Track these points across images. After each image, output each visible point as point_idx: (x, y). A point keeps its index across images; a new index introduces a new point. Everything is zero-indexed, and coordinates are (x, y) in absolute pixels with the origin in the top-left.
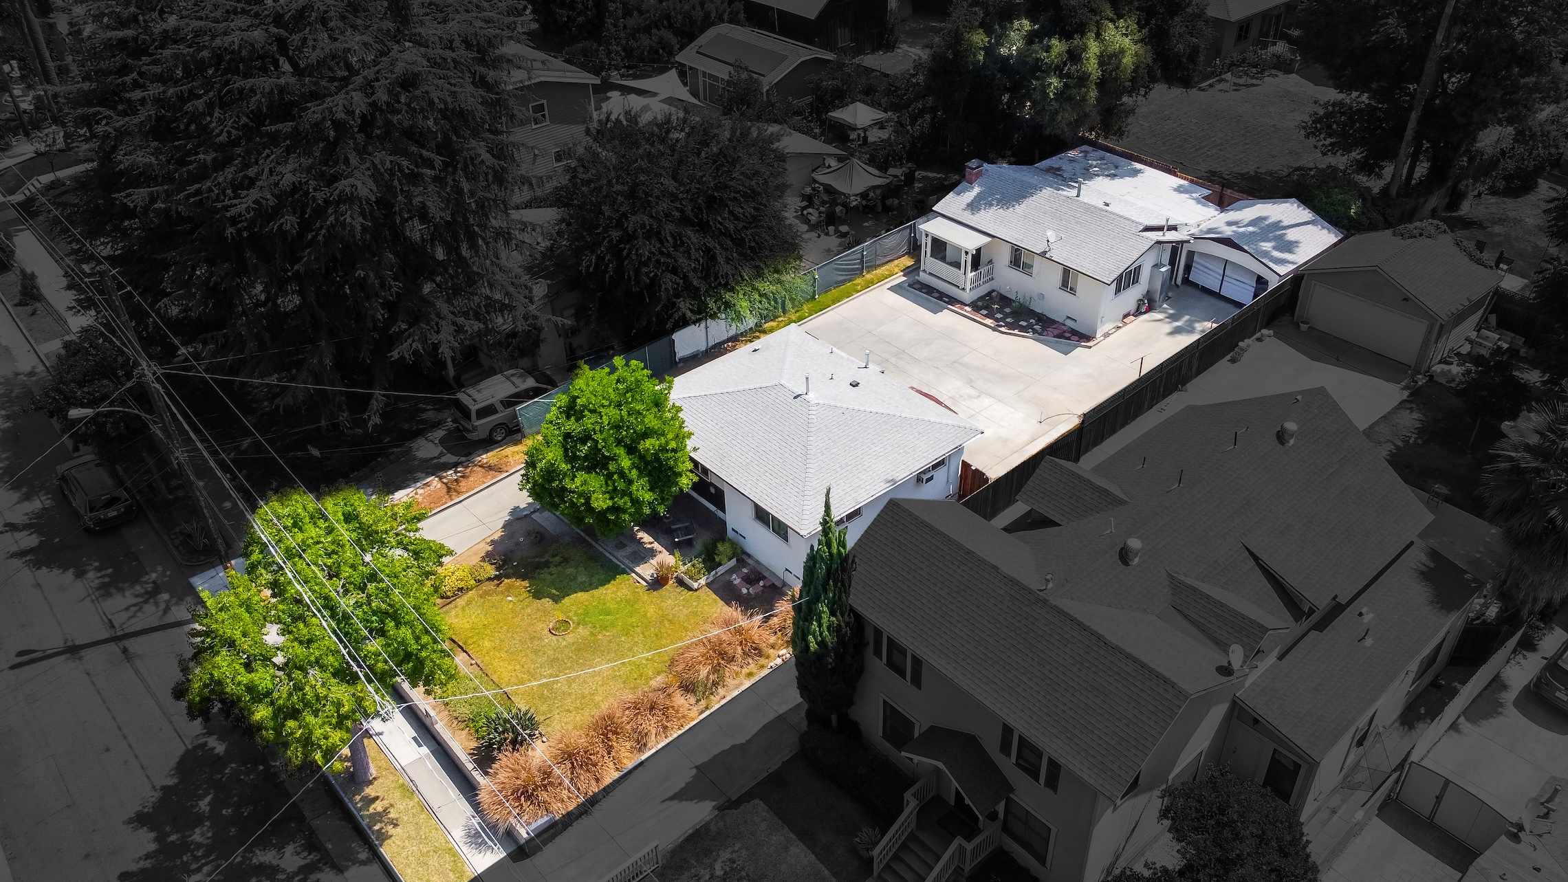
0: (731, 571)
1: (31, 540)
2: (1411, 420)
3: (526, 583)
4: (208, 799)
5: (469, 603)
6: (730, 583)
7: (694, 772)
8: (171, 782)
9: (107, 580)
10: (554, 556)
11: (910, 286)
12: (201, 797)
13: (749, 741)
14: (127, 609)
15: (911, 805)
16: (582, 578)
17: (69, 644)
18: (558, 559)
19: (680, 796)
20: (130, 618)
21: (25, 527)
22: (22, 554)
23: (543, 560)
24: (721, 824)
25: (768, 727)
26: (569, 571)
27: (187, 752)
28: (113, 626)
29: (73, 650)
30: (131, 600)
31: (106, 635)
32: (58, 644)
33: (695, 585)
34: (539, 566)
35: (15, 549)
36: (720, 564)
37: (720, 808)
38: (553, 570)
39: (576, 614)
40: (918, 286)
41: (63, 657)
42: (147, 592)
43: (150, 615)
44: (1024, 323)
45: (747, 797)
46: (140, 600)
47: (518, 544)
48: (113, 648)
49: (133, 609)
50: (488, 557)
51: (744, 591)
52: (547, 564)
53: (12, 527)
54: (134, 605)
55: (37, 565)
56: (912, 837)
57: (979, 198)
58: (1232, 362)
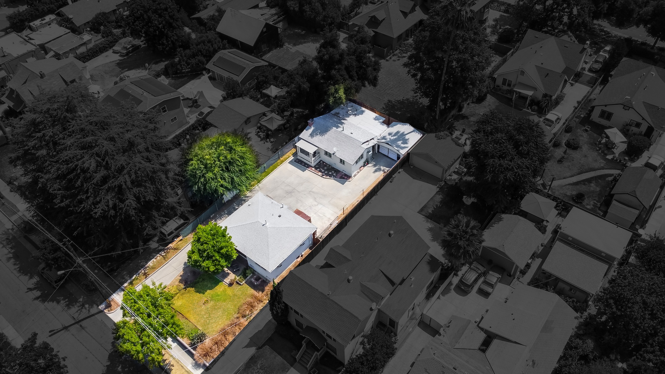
0: (251, 277)
1: (38, 293)
2: (439, 198)
3: (194, 289)
4: (120, 367)
5: (178, 298)
6: (251, 281)
7: (249, 340)
8: (109, 363)
9: (67, 303)
10: (200, 279)
11: (295, 161)
12: (118, 367)
13: (262, 329)
14: (77, 312)
15: (304, 345)
16: (209, 285)
17: (64, 326)
18: (201, 280)
19: (247, 346)
20: (79, 314)
21: (34, 289)
22: (37, 298)
23: (197, 281)
24: (258, 354)
25: (267, 324)
26: (206, 283)
27: (110, 354)
28: (74, 319)
29: (66, 328)
30: (77, 309)
31: (73, 322)
32: (60, 327)
33: (242, 284)
34: (196, 283)
35: (34, 297)
36: (248, 276)
37: (257, 349)
38: (201, 284)
39: (209, 297)
40: (297, 161)
41: (63, 331)
42: (81, 305)
43: (84, 313)
44: (330, 173)
45: (264, 345)
46: (80, 308)
47: (188, 276)
48: (77, 326)
49: (79, 311)
50: (181, 281)
51: (256, 283)
52: (198, 282)
53: (30, 289)
54: (79, 310)
55: (44, 301)
56: (305, 351)
57: (313, 132)
58: (391, 182)
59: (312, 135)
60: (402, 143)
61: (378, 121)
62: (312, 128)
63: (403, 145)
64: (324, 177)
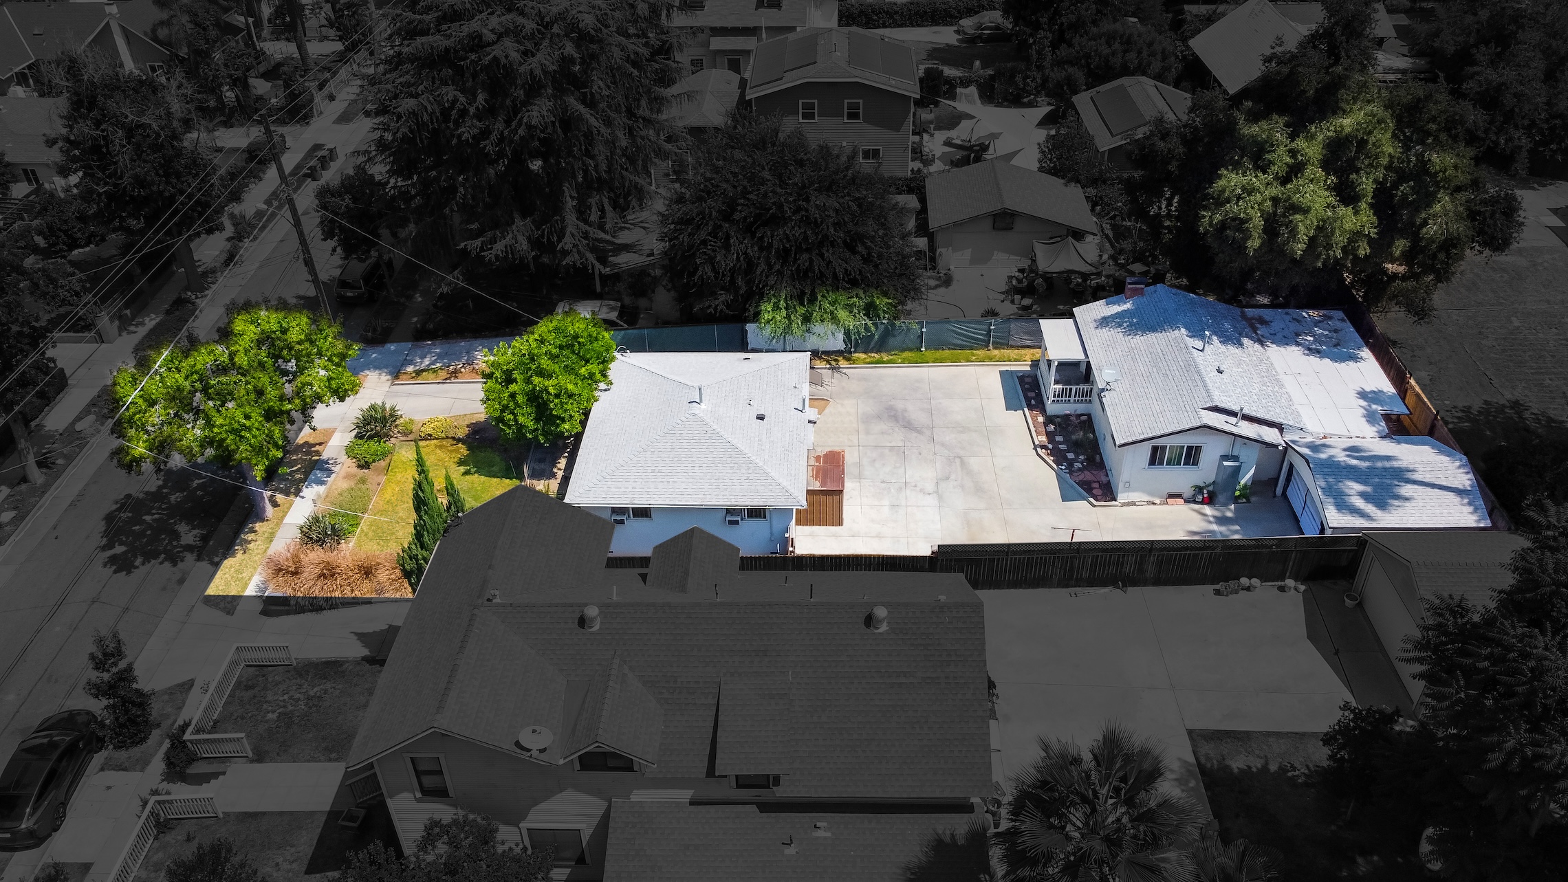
3: (465, 453)
7: (386, 627)
11: (1021, 377)
19: (360, 636)
40: (1025, 381)
44: (1070, 455)
50: (474, 424)
57: (1119, 315)
58: (1218, 593)
59: (1104, 322)
60: (1363, 495)
61: (1364, 403)
62: (1128, 306)
63: (1359, 503)
64: (1042, 452)
